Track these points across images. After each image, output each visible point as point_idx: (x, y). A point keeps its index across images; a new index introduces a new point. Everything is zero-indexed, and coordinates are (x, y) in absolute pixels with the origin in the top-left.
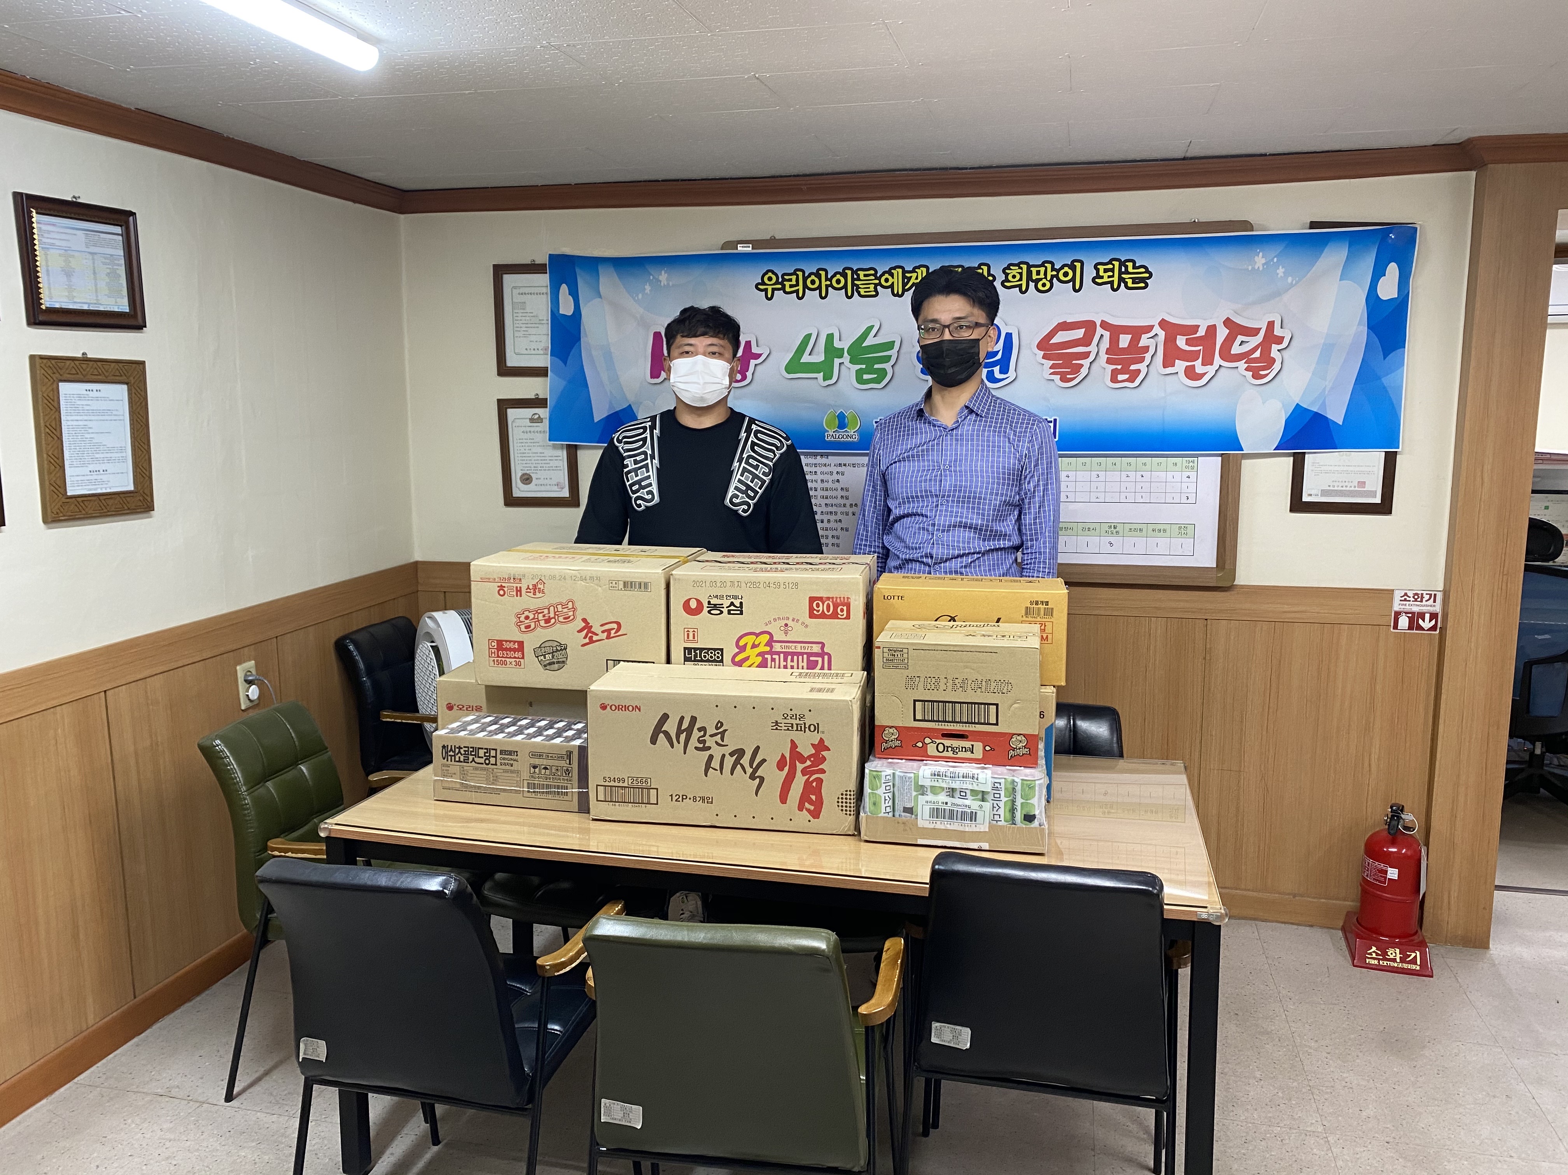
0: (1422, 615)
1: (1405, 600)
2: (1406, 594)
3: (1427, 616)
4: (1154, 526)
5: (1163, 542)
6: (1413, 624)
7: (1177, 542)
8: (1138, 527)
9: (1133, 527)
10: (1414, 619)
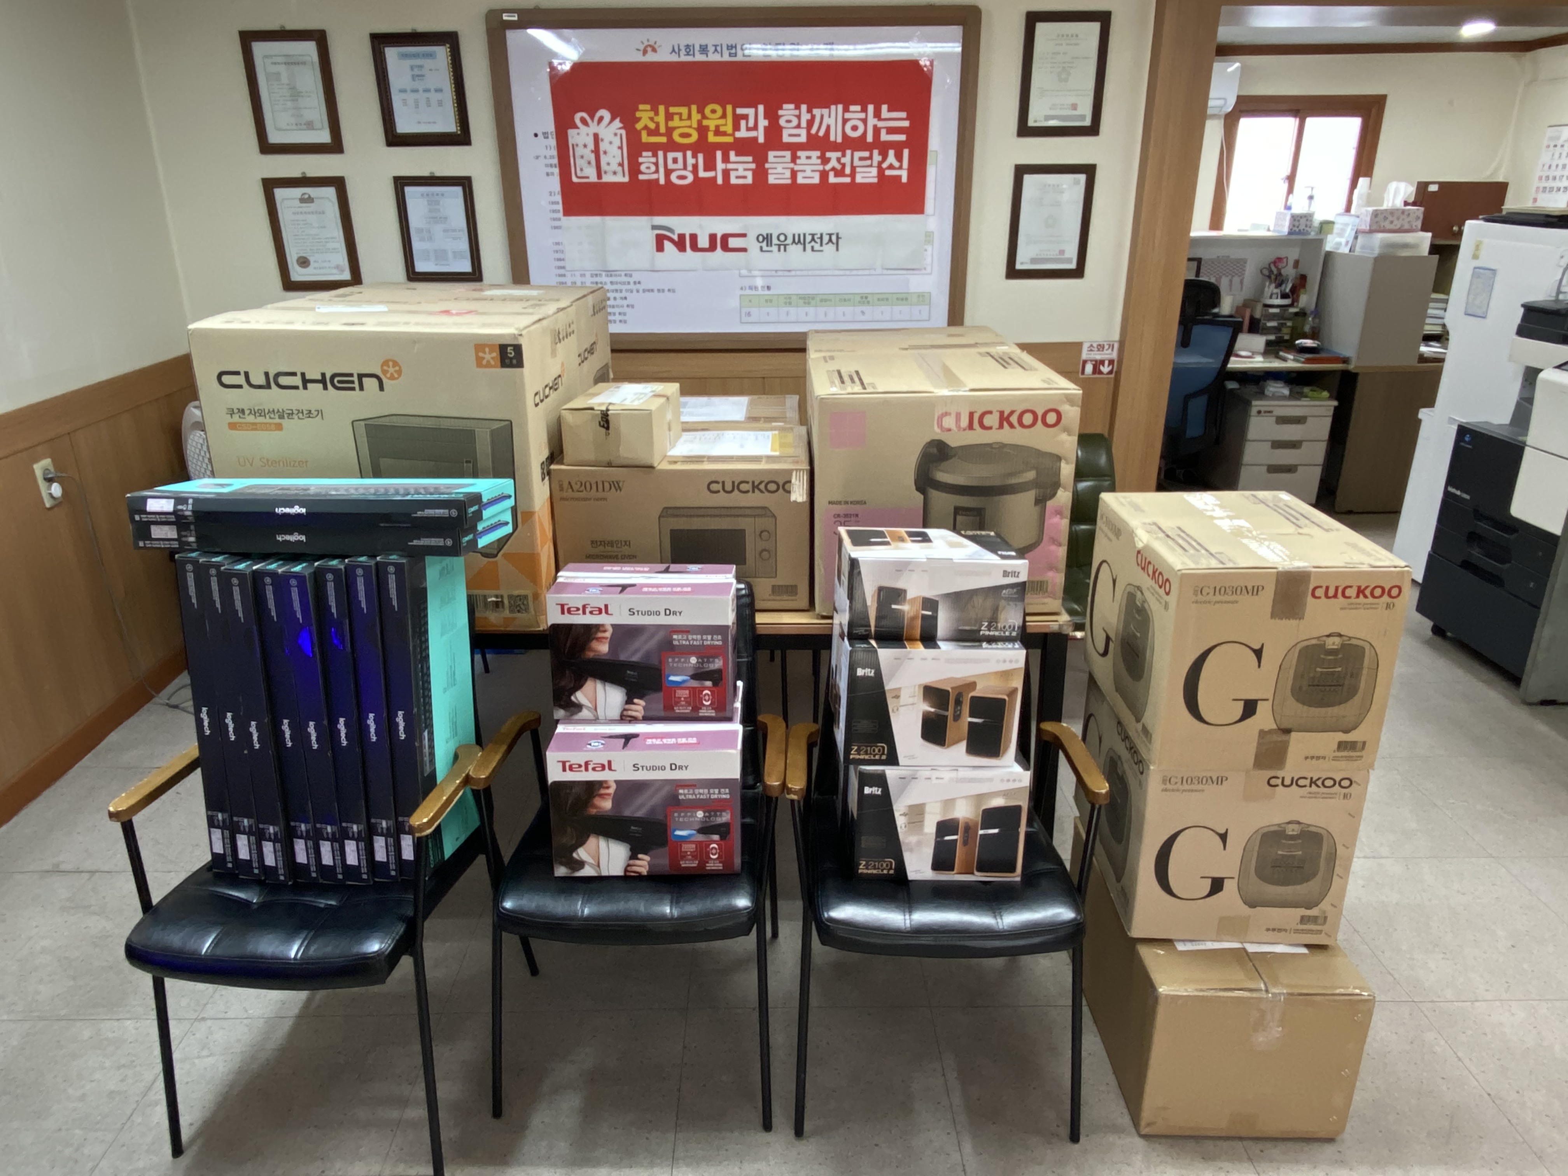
0: (1102, 362)
1: (1091, 350)
2: (1092, 346)
3: (1106, 363)
4: (898, 296)
5: (906, 309)
6: (1096, 370)
8: (885, 296)
9: (881, 296)
10: (1097, 365)
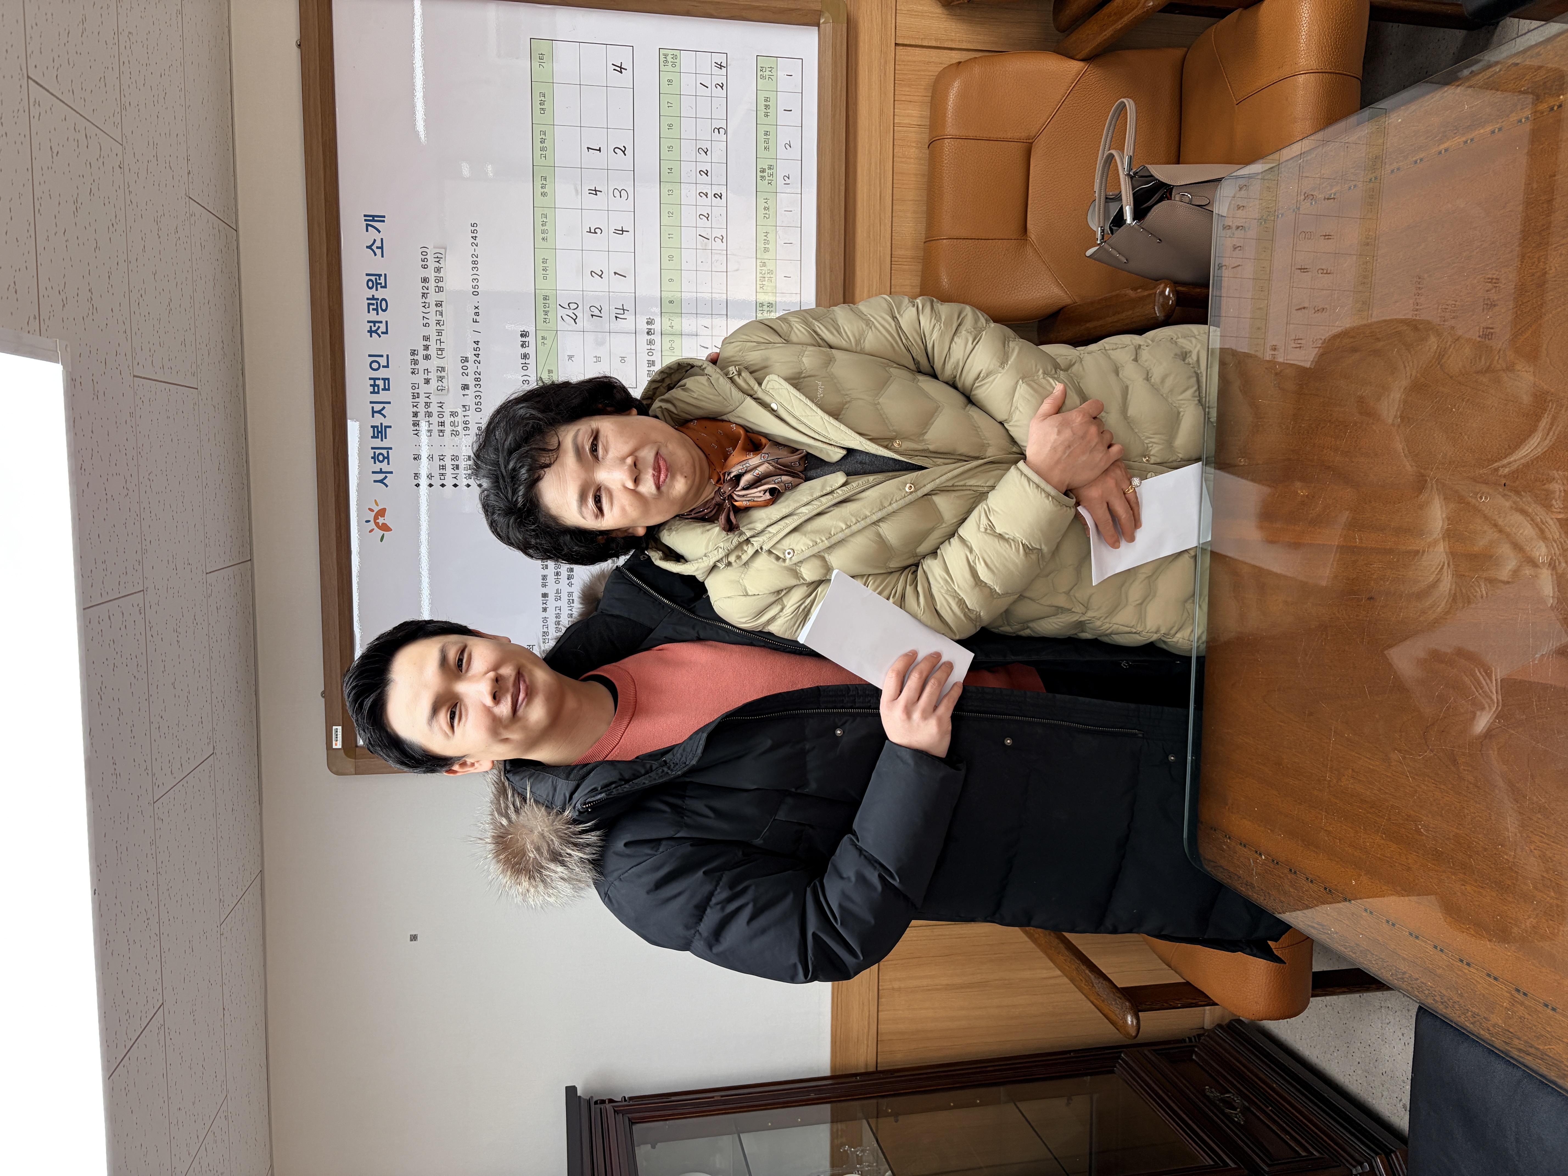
4: (761, 114)
5: (783, 100)
7: (783, 83)
8: (761, 137)
9: (762, 145)
